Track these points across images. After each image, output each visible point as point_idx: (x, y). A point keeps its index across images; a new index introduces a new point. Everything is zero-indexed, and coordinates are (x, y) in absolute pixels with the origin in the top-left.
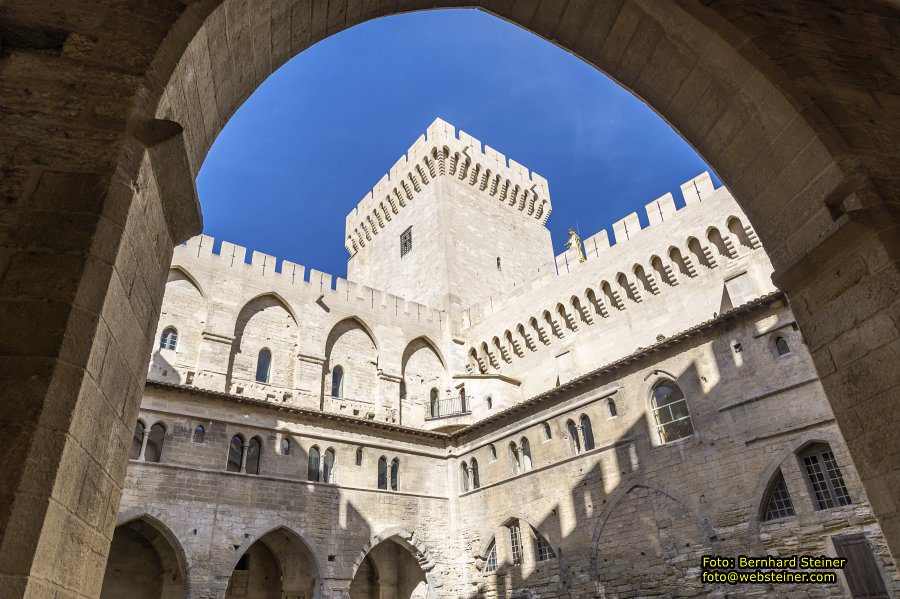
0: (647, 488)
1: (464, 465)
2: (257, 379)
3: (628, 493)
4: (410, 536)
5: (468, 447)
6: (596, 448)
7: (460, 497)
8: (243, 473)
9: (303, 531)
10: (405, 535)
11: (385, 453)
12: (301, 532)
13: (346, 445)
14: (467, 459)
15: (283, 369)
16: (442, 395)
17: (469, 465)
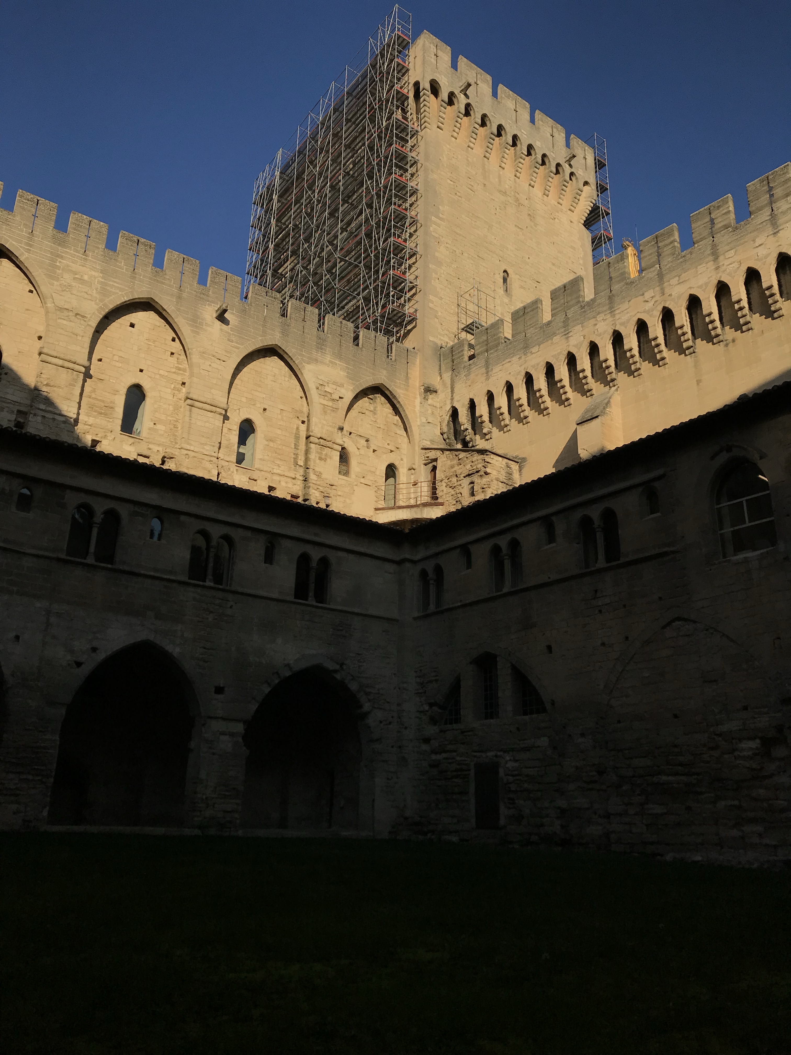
0: (695, 622)
1: (424, 574)
2: (122, 430)
3: (664, 627)
4: (337, 667)
5: (433, 549)
6: (622, 560)
7: (415, 619)
8: (90, 560)
9: (178, 650)
10: (330, 665)
11: (309, 549)
12: (175, 650)
13: (249, 534)
14: (429, 567)
15: (163, 417)
16: (402, 474)
17: (431, 575)
